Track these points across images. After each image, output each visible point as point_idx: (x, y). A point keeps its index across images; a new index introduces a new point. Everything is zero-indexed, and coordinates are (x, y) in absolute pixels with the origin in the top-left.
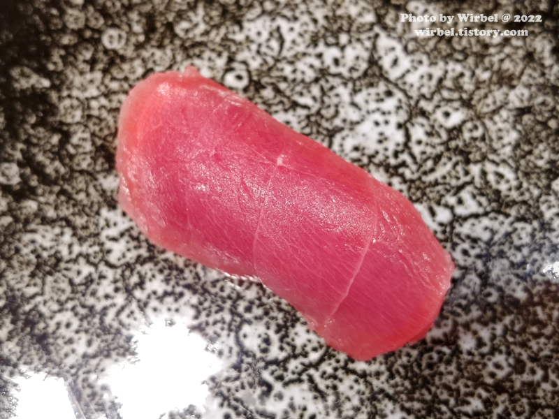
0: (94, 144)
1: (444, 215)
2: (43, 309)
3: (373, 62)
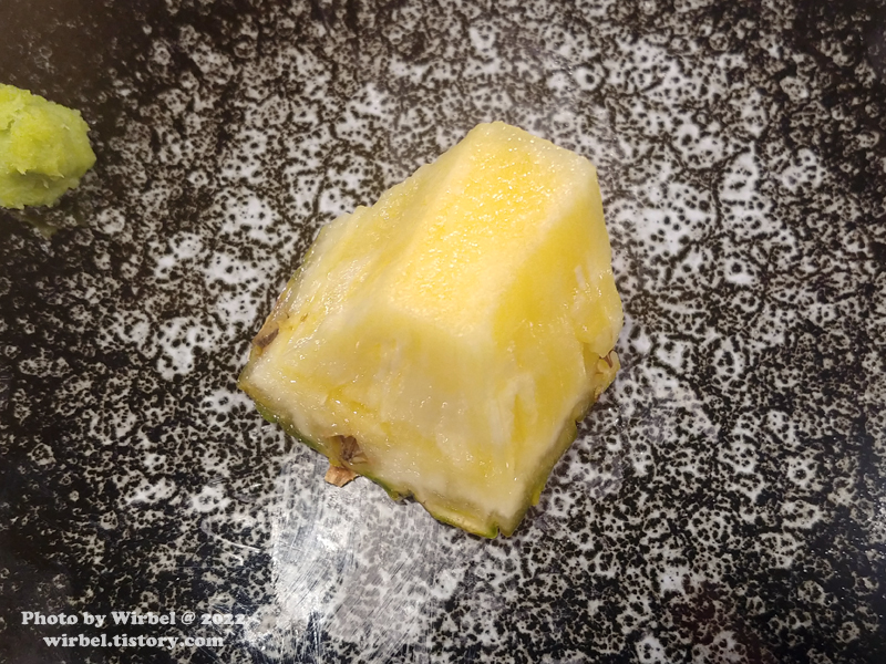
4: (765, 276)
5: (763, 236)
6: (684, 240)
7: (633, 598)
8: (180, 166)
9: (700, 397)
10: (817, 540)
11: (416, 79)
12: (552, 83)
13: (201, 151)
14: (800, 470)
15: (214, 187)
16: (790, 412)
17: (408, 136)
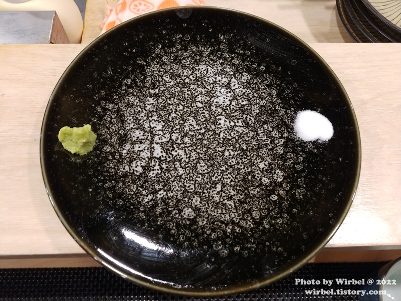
0: (151, 81)
1: (232, 124)
2: (125, 115)
3: (229, 84)
4: (249, 100)
5: (244, 93)
6: (229, 100)
7: (256, 172)
8: (116, 131)
9: (248, 129)
10: (285, 145)
11: (157, 92)
12: (186, 81)
13: (119, 126)
14: (275, 133)
15: (126, 132)
16: (267, 124)
17: (162, 104)
